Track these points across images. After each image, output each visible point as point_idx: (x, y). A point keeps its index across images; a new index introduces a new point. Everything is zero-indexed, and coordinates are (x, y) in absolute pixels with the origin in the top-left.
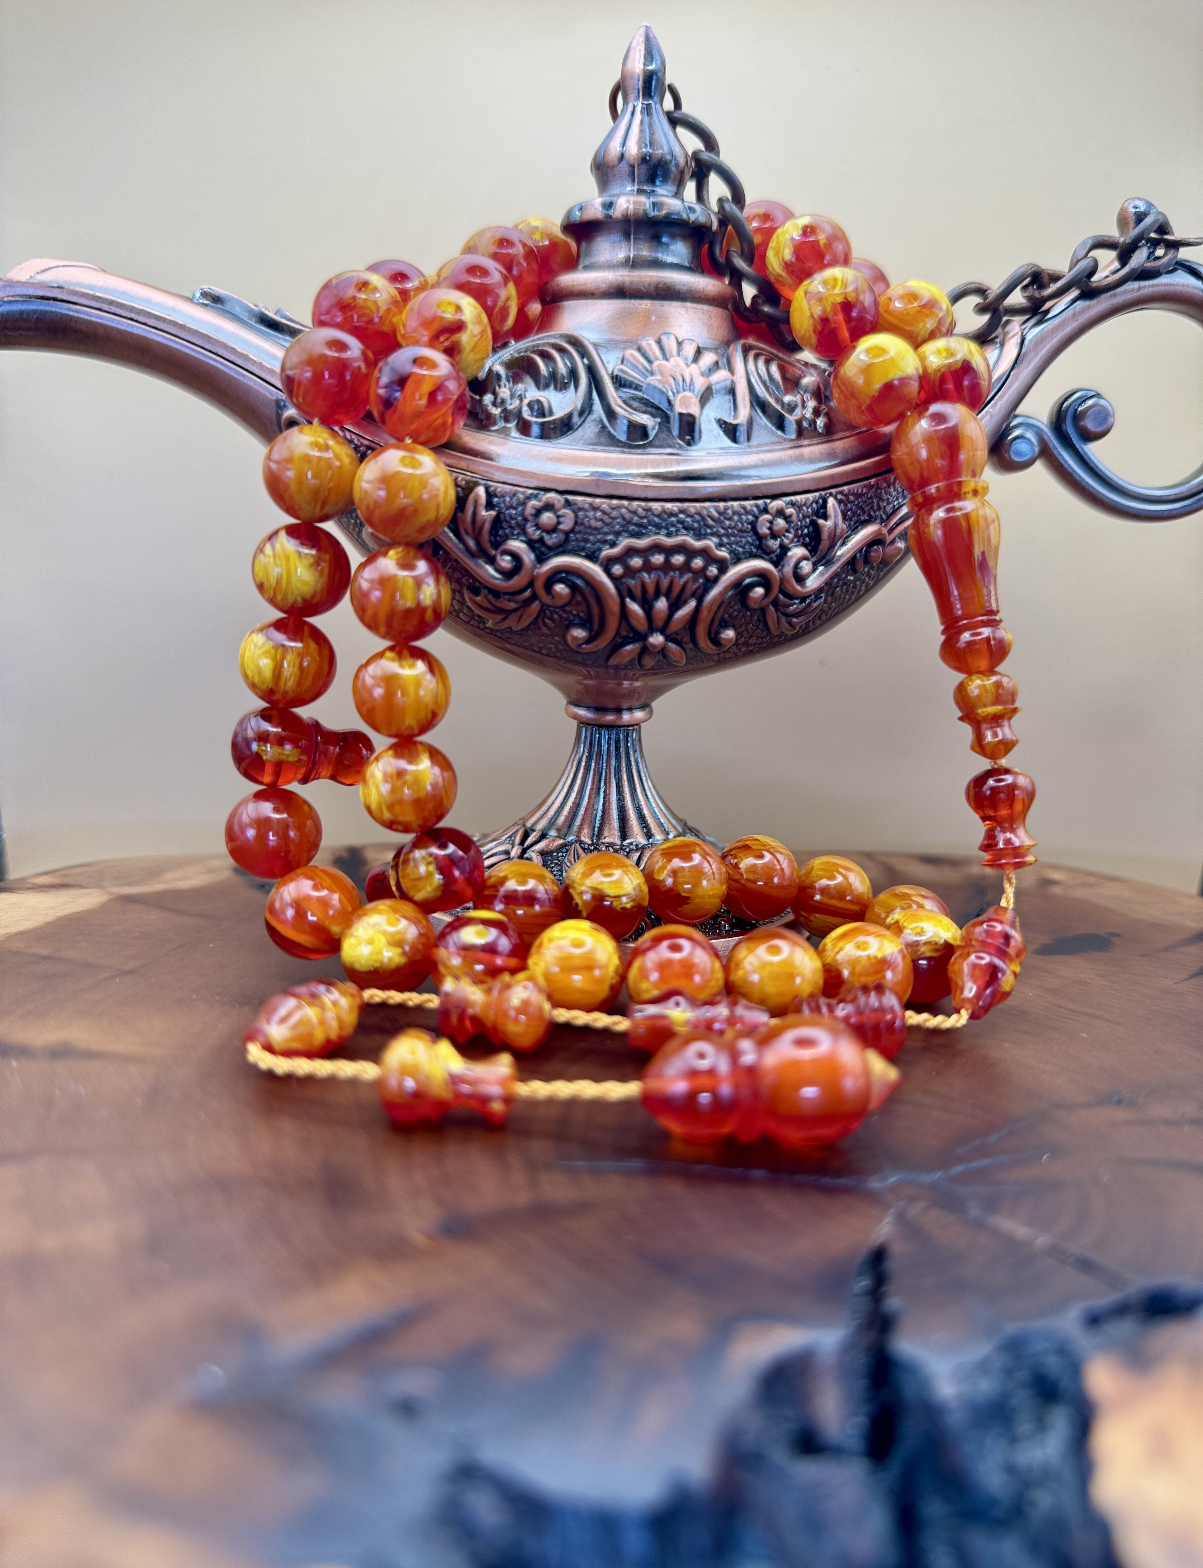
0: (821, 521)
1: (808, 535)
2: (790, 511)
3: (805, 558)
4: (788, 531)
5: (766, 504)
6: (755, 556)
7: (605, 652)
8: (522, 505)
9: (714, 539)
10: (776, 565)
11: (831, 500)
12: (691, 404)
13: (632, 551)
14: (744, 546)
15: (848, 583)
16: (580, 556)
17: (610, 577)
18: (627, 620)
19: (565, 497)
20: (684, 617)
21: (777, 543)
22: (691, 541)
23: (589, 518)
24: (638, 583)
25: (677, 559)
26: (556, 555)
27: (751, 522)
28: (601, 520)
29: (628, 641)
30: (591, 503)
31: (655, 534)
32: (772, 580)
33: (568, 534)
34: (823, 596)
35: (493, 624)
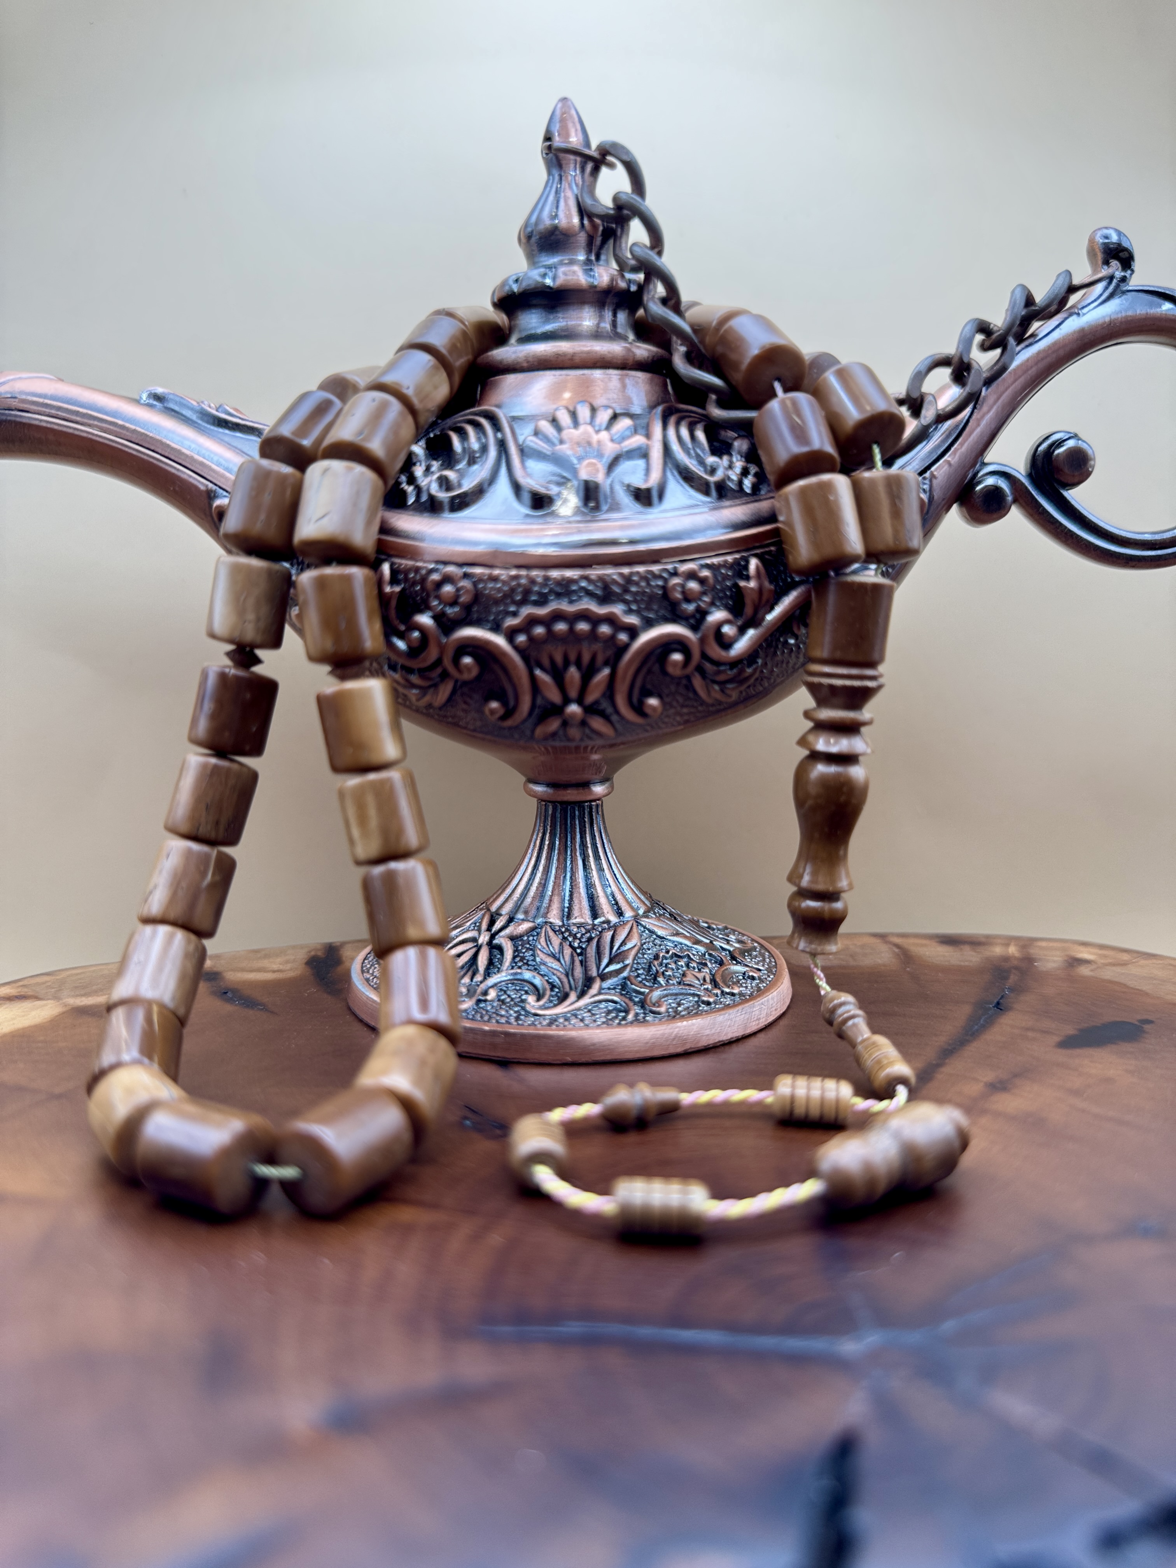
0: (742, 584)
1: (731, 597)
2: (705, 573)
3: (727, 622)
4: (704, 593)
5: (675, 568)
6: (669, 622)
7: (528, 725)
8: (425, 579)
9: (621, 606)
10: (695, 630)
11: (755, 561)
12: (595, 471)
13: (534, 620)
14: (656, 612)
15: (789, 647)
16: (483, 628)
17: (516, 648)
18: (541, 692)
19: (465, 569)
20: (598, 686)
21: (692, 607)
22: (594, 608)
23: (490, 590)
24: (545, 653)
25: (581, 627)
26: (458, 628)
27: (661, 587)
28: (502, 591)
29: (548, 713)
30: (490, 575)
31: (557, 603)
32: (690, 646)
33: (469, 608)
34: (759, 661)
35: (418, 700)
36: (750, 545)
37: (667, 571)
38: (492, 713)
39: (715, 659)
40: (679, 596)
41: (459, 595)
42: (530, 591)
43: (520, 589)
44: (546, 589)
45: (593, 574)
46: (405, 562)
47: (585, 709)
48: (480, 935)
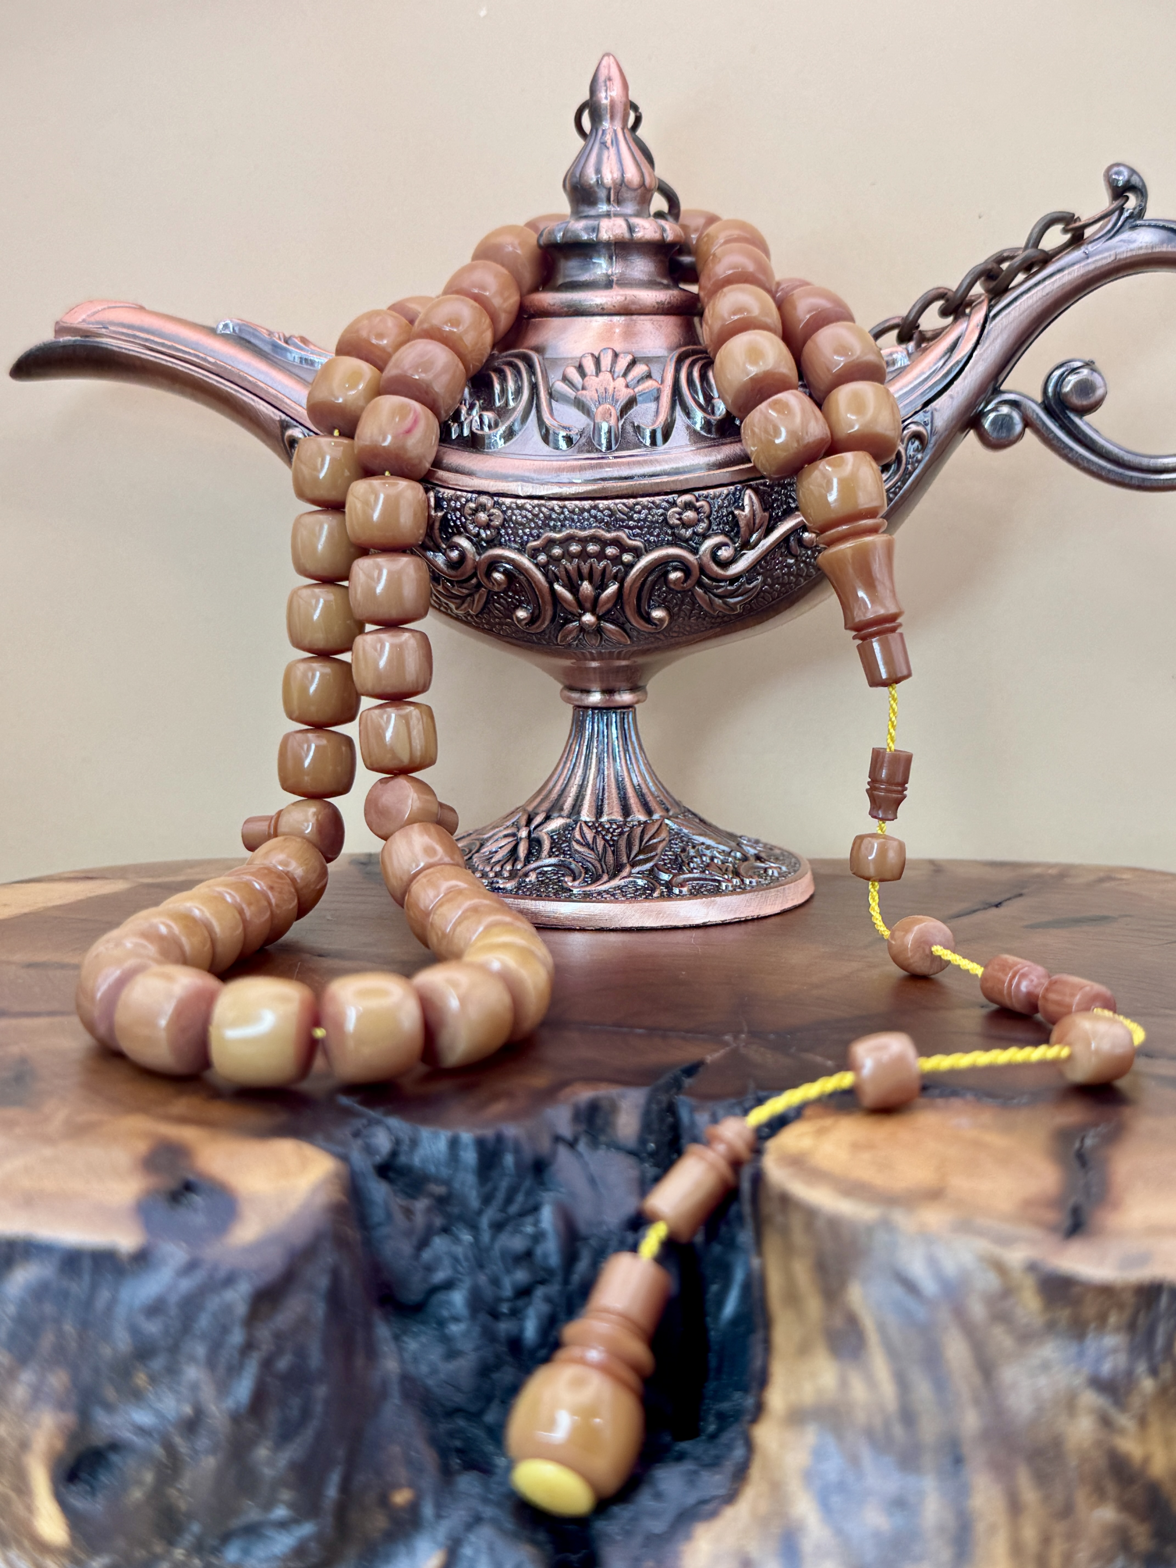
0: (737, 512)
1: (727, 524)
2: (701, 503)
3: (724, 545)
4: (701, 520)
5: (674, 499)
6: (670, 544)
7: (553, 632)
8: (463, 506)
9: (627, 530)
10: (695, 551)
11: (749, 492)
12: (607, 415)
13: (551, 542)
14: (658, 536)
15: (789, 566)
16: (510, 548)
17: (537, 565)
18: (560, 603)
19: (496, 499)
20: (609, 599)
21: (690, 532)
22: (603, 532)
23: (516, 515)
24: (562, 569)
25: (592, 548)
26: (491, 548)
27: (662, 515)
28: (526, 517)
29: (568, 621)
30: (516, 503)
31: (571, 527)
32: (690, 565)
33: (499, 530)
34: (760, 578)
35: (457, 608)
36: (745, 477)
37: (667, 502)
38: (519, 620)
39: (714, 576)
40: (678, 522)
41: (490, 520)
42: (549, 518)
43: (541, 515)
44: (562, 516)
45: (602, 504)
46: (447, 491)
47: (599, 618)
48: (518, 831)
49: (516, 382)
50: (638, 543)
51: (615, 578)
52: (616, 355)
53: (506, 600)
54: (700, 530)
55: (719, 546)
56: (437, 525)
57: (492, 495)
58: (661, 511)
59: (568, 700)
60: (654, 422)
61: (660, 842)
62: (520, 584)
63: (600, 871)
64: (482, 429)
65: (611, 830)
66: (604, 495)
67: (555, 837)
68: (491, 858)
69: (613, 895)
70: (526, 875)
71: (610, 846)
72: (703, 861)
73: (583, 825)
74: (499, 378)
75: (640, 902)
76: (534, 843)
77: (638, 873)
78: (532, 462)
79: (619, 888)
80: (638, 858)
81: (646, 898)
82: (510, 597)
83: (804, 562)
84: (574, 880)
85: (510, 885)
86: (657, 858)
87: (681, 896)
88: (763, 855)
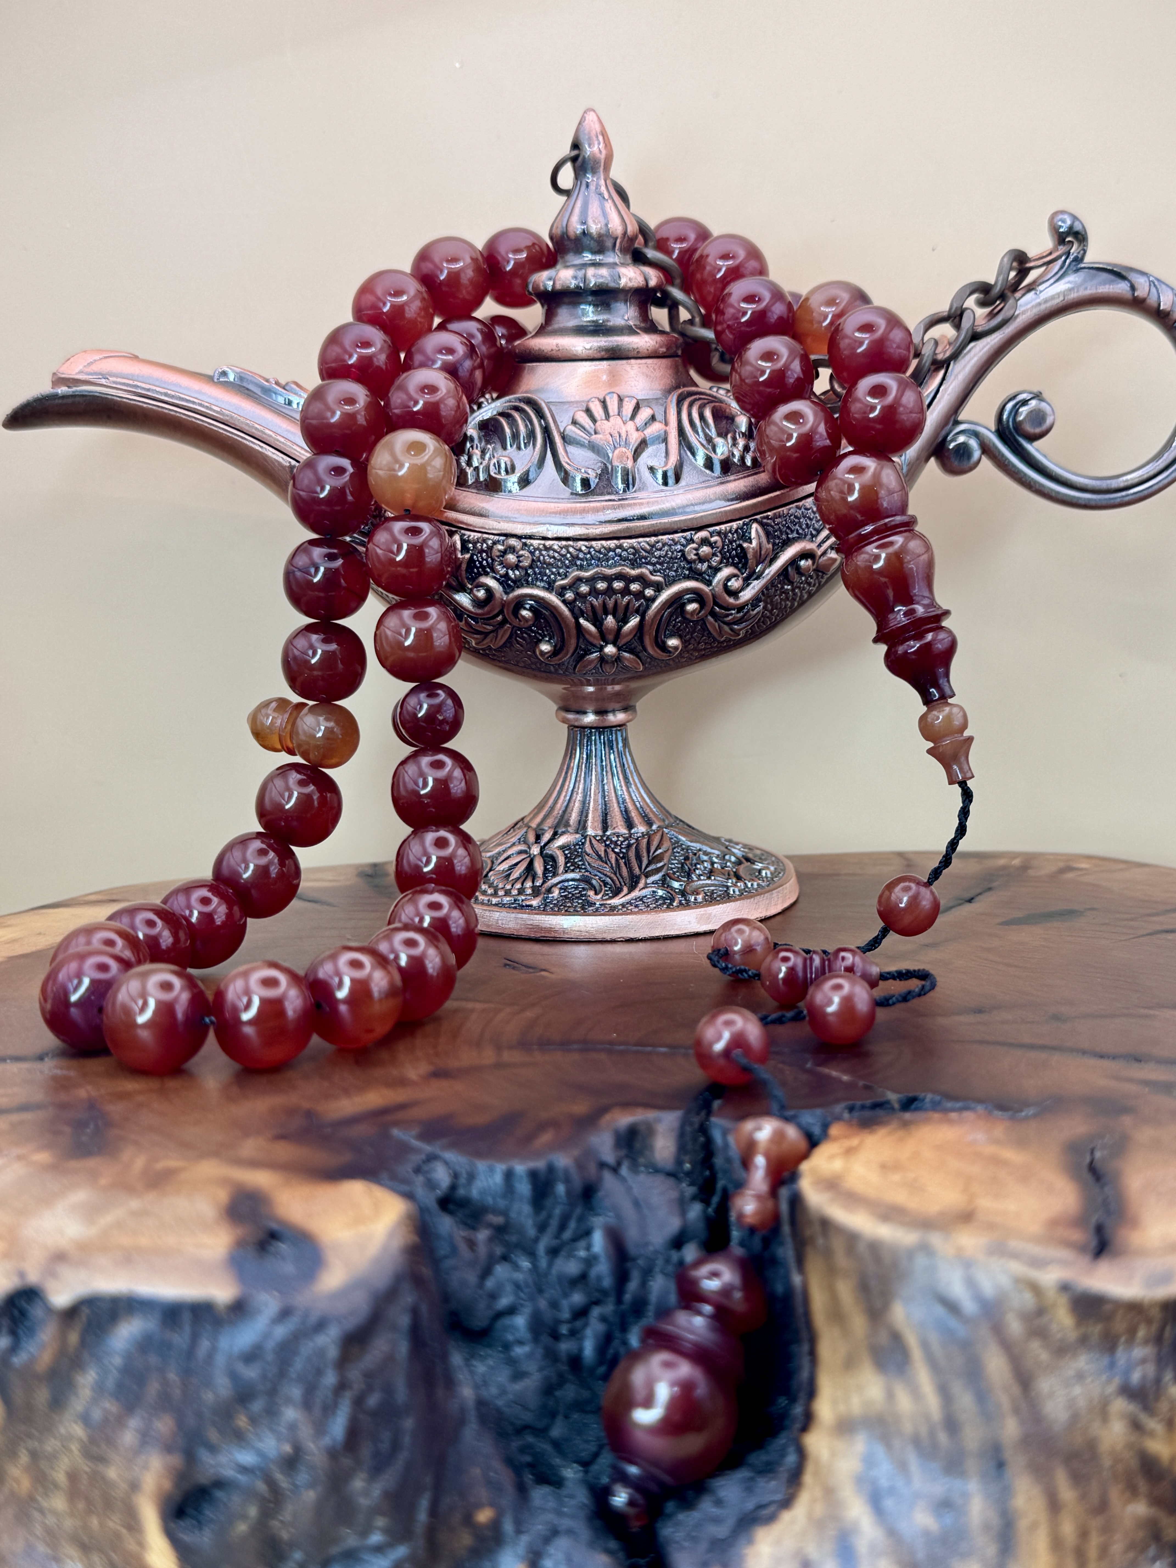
0: (746, 545)
1: (737, 555)
2: (715, 538)
3: (735, 576)
4: (714, 555)
5: (691, 535)
6: (687, 578)
7: (571, 662)
8: (490, 548)
9: (649, 567)
10: (709, 583)
11: (755, 526)
12: (625, 459)
13: (579, 580)
14: (676, 571)
15: (786, 592)
16: (538, 587)
17: (564, 602)
18: (583, 635)
19: (524, 540)
20: (631, 631)
21: (706, 565)
22: (628, 570)
23: (544, 557)
24: (588, 605)
25: (618, 585)
26: (518, 587)
27: (680, 551)
28: (554, 557)
29: (588, 652)
30: (544, 545)
31: (598, 566)
32: (704, 597)
33: (526, 570)
34: (762, 604)
35: (476, 644)
36: (752, 513)
37: (685, 538)
38: (542, 653)
39: (725, 605)
40: (694, 557)
41: (519, 561)
42: (575, 558)
43: (569, 555)
44: (588, 556)
45: (626, 543)
46: (472, 534)
47: (619, 649)
48: (530, 848)
49: (526, 426)
50: (658, 578)
51: (637, 611)
52: (621, 400)
53: (529, 635)
54: (714, 564)
55: (728, 579)
56: (464, 566)
57: (519, 537)
58: (679, 547)
59: (564, 721)
60: (666, 464)
61: (665, 852)
62: (544, 619)
63: (618, 883)
64: (499, 472)
65: (619, 843)
66: (627, 535)
67: (567, 852)
68: (509, 875)
69: (636, 906)
70: (549, 891)
71: (622, 858)
72: (705, 868)
73: (592, 839)
74: (508, 424)
75: (664, 911)
76: (550, 860)
77: (653, 883)
78: (556, 505)
79: (641, 899)
80: (649, 869)
81: (668, 907)
82: (533, 631)
83: (799, 588)
84: (596, 894)
85: (535, 902)
86: (665, 868)
87: (697, 905)
88: (750, 856)
